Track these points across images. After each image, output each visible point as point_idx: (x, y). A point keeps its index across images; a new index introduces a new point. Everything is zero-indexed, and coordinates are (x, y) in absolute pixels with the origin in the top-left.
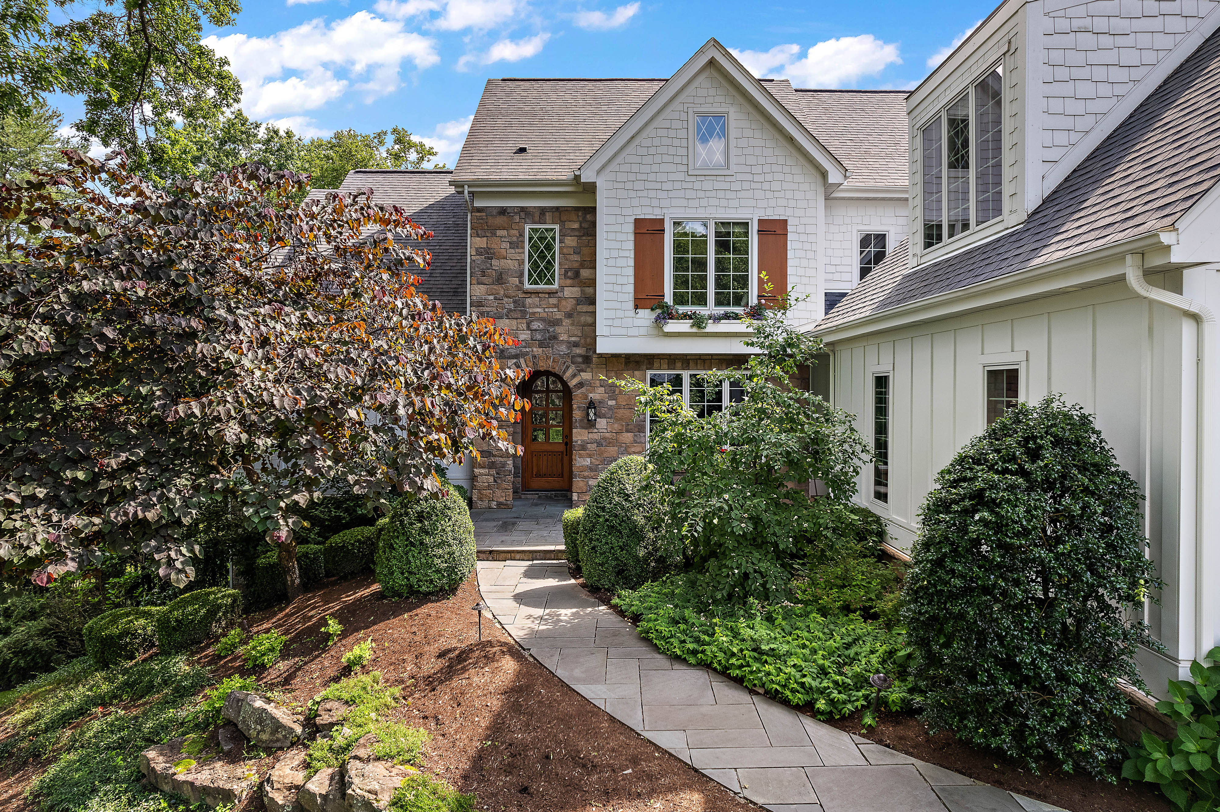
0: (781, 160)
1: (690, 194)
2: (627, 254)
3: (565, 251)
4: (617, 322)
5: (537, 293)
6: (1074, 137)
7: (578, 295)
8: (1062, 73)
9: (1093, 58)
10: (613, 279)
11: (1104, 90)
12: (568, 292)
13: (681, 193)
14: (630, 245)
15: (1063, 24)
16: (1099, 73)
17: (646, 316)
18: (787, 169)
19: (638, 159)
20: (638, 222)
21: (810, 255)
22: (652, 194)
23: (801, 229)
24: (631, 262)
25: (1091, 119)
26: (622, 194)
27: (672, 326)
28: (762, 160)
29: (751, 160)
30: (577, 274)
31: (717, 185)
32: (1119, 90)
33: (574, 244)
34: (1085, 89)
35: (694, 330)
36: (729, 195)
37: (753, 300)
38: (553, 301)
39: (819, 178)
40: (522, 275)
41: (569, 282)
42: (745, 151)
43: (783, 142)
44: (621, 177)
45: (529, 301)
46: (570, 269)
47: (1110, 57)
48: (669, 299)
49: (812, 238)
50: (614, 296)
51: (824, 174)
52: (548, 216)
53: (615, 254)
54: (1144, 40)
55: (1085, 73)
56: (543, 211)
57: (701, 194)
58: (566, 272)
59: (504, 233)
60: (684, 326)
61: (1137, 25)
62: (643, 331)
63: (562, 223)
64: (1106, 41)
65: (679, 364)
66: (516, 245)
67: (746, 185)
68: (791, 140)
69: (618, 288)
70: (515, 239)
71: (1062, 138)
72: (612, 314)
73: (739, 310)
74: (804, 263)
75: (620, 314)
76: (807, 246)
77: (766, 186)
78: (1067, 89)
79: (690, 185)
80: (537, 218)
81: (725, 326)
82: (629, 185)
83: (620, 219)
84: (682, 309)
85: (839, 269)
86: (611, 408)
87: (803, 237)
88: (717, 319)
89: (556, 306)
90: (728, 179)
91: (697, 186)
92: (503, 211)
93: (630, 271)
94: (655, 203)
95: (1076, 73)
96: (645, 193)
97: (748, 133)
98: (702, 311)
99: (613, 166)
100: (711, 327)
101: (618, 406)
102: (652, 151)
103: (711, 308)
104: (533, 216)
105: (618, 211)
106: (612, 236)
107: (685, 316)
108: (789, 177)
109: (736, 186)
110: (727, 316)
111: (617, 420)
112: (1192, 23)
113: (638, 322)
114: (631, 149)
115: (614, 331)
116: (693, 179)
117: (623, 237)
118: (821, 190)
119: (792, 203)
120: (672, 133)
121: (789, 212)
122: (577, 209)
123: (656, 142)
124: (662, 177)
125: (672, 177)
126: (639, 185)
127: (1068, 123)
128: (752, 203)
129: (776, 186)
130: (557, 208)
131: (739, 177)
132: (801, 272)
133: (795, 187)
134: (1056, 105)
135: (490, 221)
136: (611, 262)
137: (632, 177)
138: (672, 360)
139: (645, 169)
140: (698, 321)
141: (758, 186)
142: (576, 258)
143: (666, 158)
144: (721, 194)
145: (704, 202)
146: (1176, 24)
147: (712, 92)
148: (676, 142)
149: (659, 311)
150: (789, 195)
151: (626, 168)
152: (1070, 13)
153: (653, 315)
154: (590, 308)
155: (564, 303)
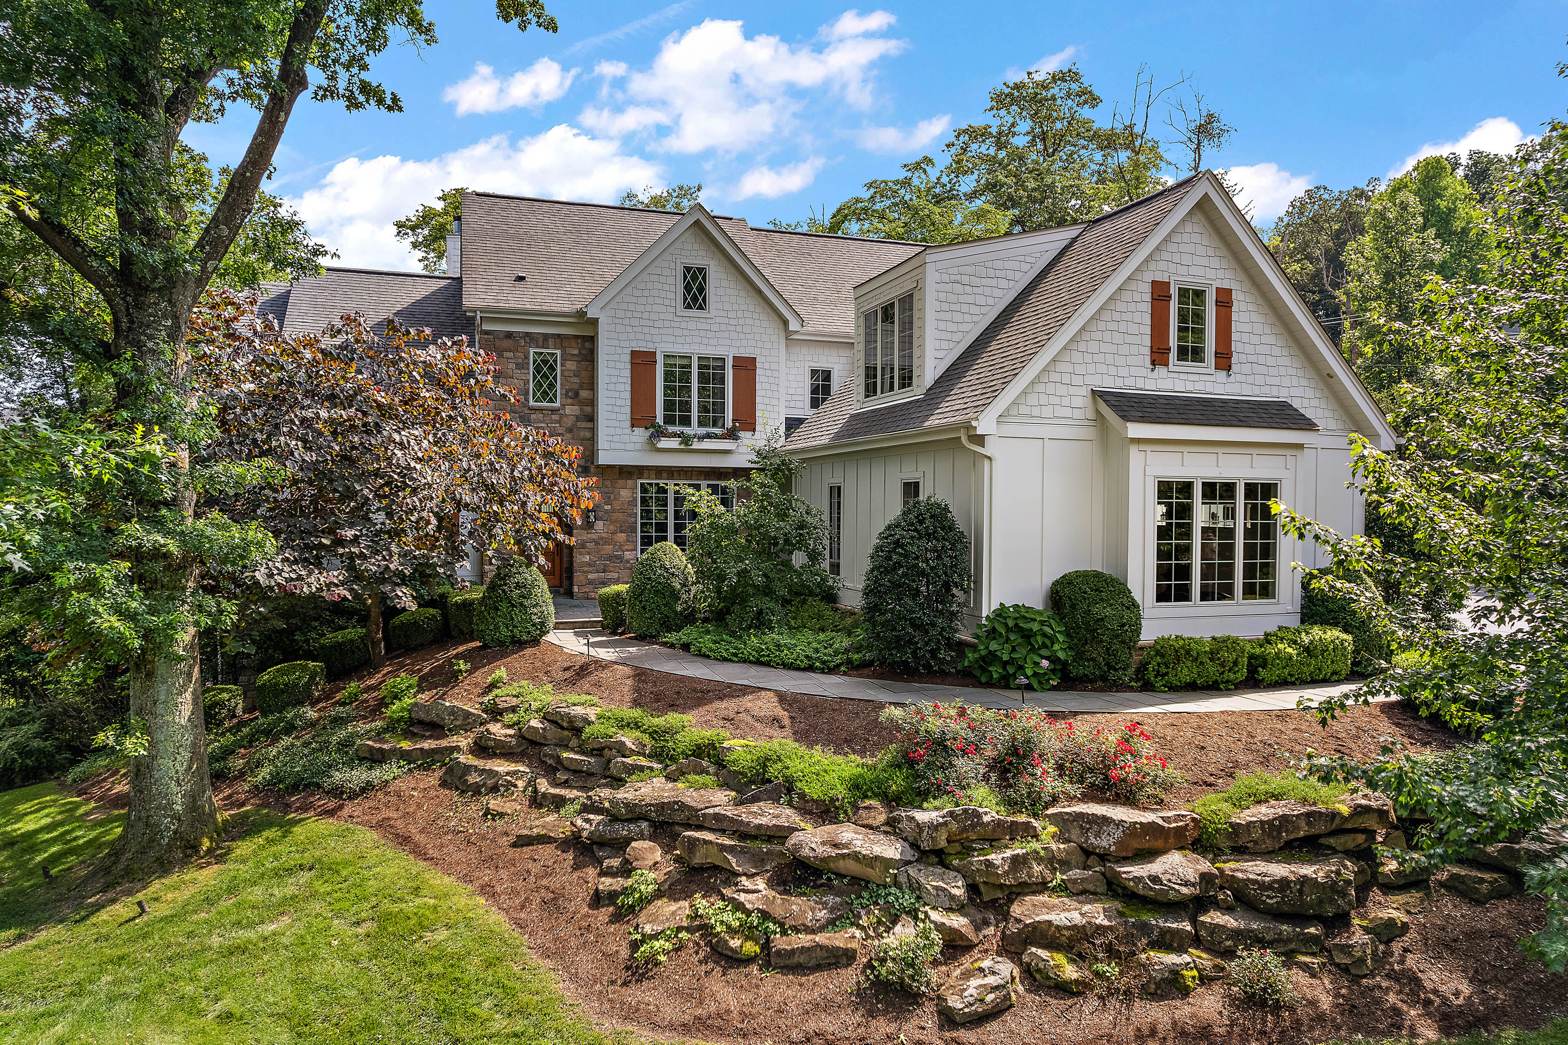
0: (751, 308)
1: (677, 332)
2: (624, 380)
3: (566, 373)
4: (616, 438)
5: (541, 410)
6: (952, 345)
7: (578, 413)
8: (945, 307)
9: (962, 299)
10: (612, 401)
11: (967, 318)
12: (568, 410)
13: (670, 331)
14: (627, 373)
15: (946, 278)
16: (965, 308)
17: (641, 434)
18: (756, 316)
19: (634, 300)
20: (634, 354)
21: (774, 387)
22: (646, 330)
23: (767, 366)
24: (629, 388)
25: (960, 335)
26: (620, 328)
27: (664, 443)
28: (736, 307)
29: (727, 307)
30: (576, 395)
31: (700, 326)
32: (975, 319)
33: (574, 368)
34: (957, 317)
35: (682, 447)
36: (710, 335)
37: (729, 424)
38: (555, 417)
39: (781, 325)
40: (527, 393)
41: (569, 401)
42: (723, 299)
43: (753, 293)
44: (620, 314)
45: (533, 416)
46: (570, 390)
47: (970, 299)
48: (660, 420)
49: (775, 374)
50: (614, 416)
51: (785, 322)
52: (551, 342)
53: (614, 380)
54: (988, 291)
55: (956, 307)
56: (546, 337)
57: (686, 332)
58: (567, 392)
59: (511, 355)
60: (674, 443)
61: (985, 282)
62: (638, 446)
63: (563, 349)
64: (968, 289)
65: (665, 475)
66: (522, 366)
67: (723, 327)
68: (760, 292)
69: (617, 409)
70: (520, 361)
71: (945, 345)
72: (612, 431)
73: (717, 431)
74: (769, 393)
75: (618, 431)
76: (771, 380)
77: (739, 329)
78: (948, 316)
79: (677, 325)
80: (541, 343)
81: (707, 445)
82: (626, 321)
83: (619, 350)
84: (671, 429)
85: (794, 397)
86: (606, 512)
87: (769, 373)
88: (701, 438)
89: (559, 422)
90: (708, 321)
91: (683, 325)
92: (509, 335)
93: (628, 395)
94: (648, 337)
95: (953, 307)
96: (639, 329)
97: (725, 283)
98: (687, 430)
99: (613, 304)
100: (696, 445)
101: (613, 511)
102: (646, 293)
103: (694, 429)
104: (537, 341)
105: (617, 343)
106: (612, 364)
107: (675, 435)
108: (757, 323)
109: (715, 328)
110: (708, 436)
111: (612, 522)
112: (1012, 283)
113: (634, 439)
114: (628, 291)
115: (614, 446)
116: (680, 319)
117: (621, 366)
118: (783, 335)
119: (760, 344)
120: (663, 279)
121: (757, 351)
122: (576, 337)
123: (650, 285)
124: (654, 316)
125: (662, 316)
126: (635, 322)
127: (948, 336)
128: (729, 342)
129: (747, 329)
130: (559, 335)
131: (718, 320)
132: (766, 401)
133: (762, 330)
134: (942, 325)
135: (498, 343)
136: (612, 387)
137: (629, 314)
138: (659, 471)
139: (641, 308)
140: (686, 440)
141: (733, 328)
142: (576, 380)
143: (657, 300)
144: (703, 333)
145: (689, 339)
146: (1004, 284)
147: (696, 246)
148: (666, 287)
149: (652, 430)
150: (757, 337)
151: (624, 306)
152: (950, 271)
153: (648, 433)
154: (589, 425)
155: (565, 419)
